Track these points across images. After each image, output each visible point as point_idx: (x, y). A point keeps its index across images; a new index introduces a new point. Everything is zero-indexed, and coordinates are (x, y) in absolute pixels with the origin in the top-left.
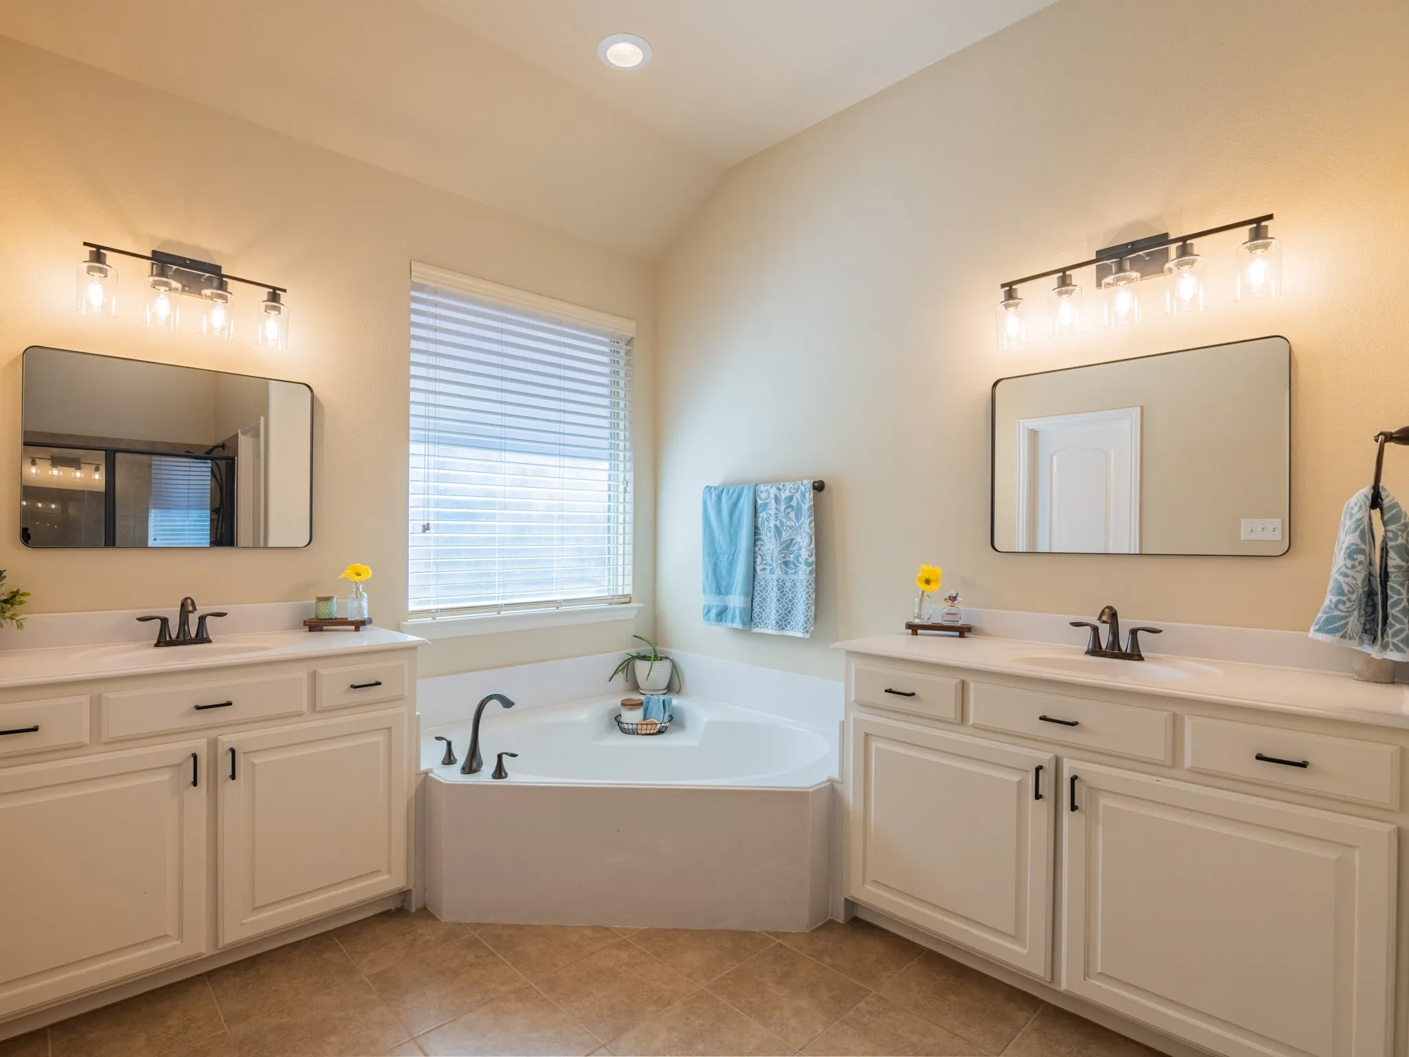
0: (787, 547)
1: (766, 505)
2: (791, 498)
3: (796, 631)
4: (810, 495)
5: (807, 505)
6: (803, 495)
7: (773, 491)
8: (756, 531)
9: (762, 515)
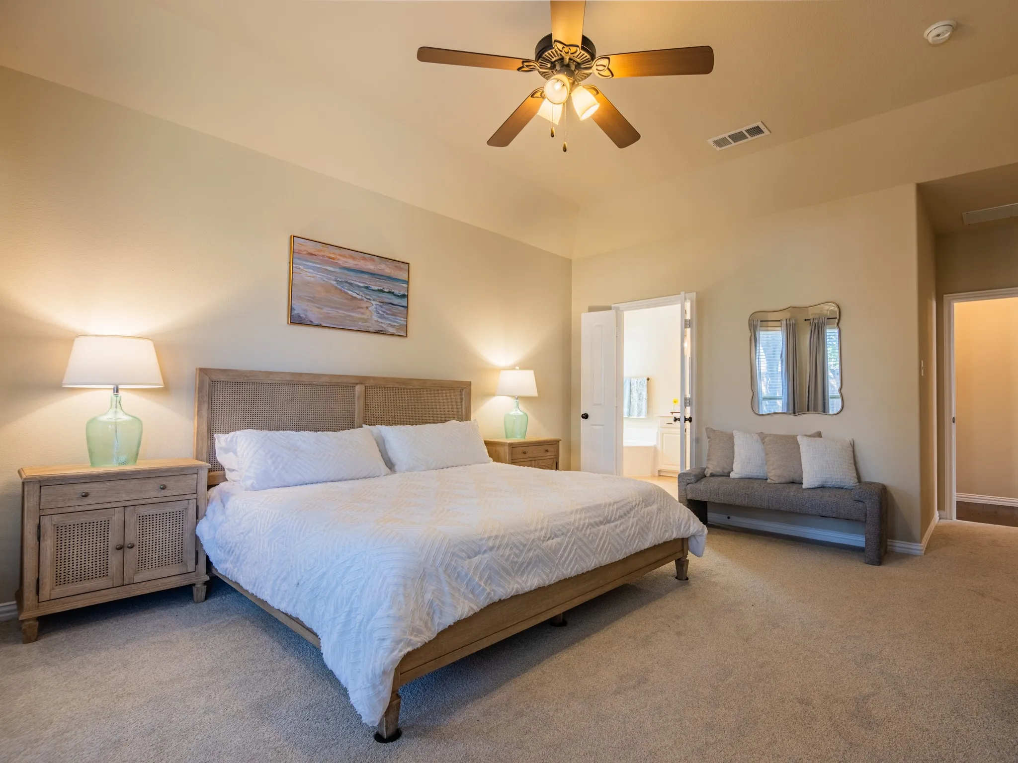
0: (640, 395)
1: (633, 384)
2: (641, 382)
3: (643, 416)
4: (646, 381)
5: (646, 384)
6: (644, 381)
7: (636, 380)
8: (631, 391)
9: (633, 387)
